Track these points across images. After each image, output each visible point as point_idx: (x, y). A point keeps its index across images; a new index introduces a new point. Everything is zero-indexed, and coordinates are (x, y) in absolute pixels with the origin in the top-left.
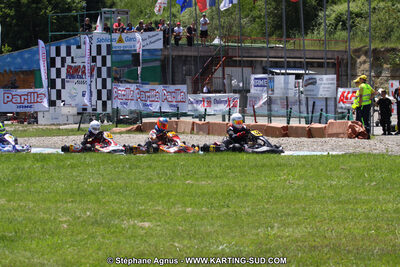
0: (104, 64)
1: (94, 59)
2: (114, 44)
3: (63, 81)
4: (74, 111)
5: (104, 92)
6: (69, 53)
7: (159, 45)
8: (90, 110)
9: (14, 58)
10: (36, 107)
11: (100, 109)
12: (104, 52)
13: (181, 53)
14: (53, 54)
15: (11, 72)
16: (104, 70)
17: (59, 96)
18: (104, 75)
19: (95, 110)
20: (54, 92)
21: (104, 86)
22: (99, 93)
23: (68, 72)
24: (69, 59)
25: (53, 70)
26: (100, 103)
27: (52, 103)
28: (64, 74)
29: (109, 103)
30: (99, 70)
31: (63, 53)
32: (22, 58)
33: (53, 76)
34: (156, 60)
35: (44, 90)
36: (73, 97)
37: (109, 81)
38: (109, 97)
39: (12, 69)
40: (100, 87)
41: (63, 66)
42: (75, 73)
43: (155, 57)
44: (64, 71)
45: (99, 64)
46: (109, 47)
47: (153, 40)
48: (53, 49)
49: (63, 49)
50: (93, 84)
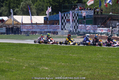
1: (74, 18)
2: (79, 13)
3: (65, 23)
4: (68, 31)
6: (67, 16)
8: (72, 31)
10: (58, 30)
11: (75, 31)
12: (76, 16)
13: (98, 16)
14: (63, 16)
15: (53, 20)
16: (76, 20)
17: (64, 27)
18: (76, 22)
19: (73, 31)
20: (63, 26)
21: (76, 25)
22: (75, 26)
23: (67, 21)
25: (63, 20)
26: (75, 29)
27: (62, 29)
28: (65, 22)
29: (77, 29)
31: (66, 16)
32: (56, 17)
33: (63, 22)
34: (91, 18)
35: (60, 25)
36: (68, 28)
38: (77, 28)
39: (53, 19)
40: (75, 25)
41: (65, 19)
44: (66, 20)
45: (75, 19)
46: (78, 14)
47: (91, 12)
48: (63, 14)
49: (66, 14)
50: (73, 24)
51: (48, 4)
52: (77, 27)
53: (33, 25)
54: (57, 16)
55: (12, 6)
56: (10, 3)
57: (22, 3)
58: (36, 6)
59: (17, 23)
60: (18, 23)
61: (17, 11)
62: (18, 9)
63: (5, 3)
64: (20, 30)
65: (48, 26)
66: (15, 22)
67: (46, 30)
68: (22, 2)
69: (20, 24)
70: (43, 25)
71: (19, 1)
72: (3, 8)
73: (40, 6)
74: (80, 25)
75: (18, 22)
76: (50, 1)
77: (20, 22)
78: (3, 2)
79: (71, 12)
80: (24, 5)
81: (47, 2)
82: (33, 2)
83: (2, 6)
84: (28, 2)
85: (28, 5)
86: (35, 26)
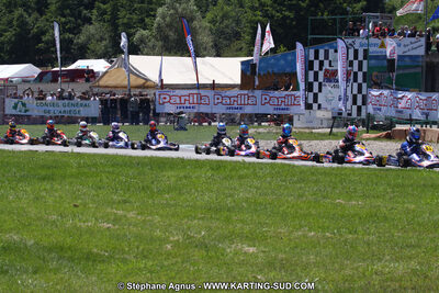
0: (360, 68)
1: (351, 64)
2: (371, 49)
3: (320, 84)
4: (329, 115)
5: (360, 97)
6: (327, 57)
7: (421, 51)
8: (345, 115)
9: (278, 60)
10: (293, 111)
11: (354, 115)
12: (361, 57)
14: (312, 57)
15: (274, 74)
16: (360, 75)
17: (315, 100)
18: (360, 79)
19: (350, 114)
20: (311, 95)
21: (360, 91)
22: (355, 97)
23: (325, 75)
24: (326, 63)
25: (311, 74)
26: (355, 107)
27: (309, 107)
28: (321, 78)
29: (364, 108)
30: (356, 74)
31: (321, 57)
32: (285, 60)
33: (311, 79)
34: (418, 66)
35: (301, 93)
36: (329, 101)
37: (364, 85)
38: (364, 103)
39: (276, 70)
40: (355, 92)
41: (321, 69)
42: (332, 76)
43: (415, 64)
44: (321, 74)
45: (356, 68)
46: (366, 51)
47: (415, 46)
48: (312, 52)
49: (322, 52)
50: (349, 89)
51: (256, 16)
52: (364, 98)
53: (203, 92)
54: (290, 58)
55: (125, 21)
56: (115, 9)
57: (160, 10)
58: (213, 21)
59: (141, 82)
60: (146, 84)
61: (142, 41)
62: (145, 33)
63: (99, 8)
64: (154, 110)
65: (258, 93)
66: (135, 81)
67: (248, 110)
68: (161, 5)
69: (155, 87)
70: (236, 92)
71: (150, 3)
72: (90, 29)
73: (226, 22)
74: (375, 93)
75: (147, 80)
76: (262, 5)
77: (154, 78)
78: (90, 7)
79: (341, 44)
80: (168, 19)
81: (253, 8)
82: (203, 7)
83: (88, 21)
84: (184, 5)
85: (182, 17)
86: (210, 93)
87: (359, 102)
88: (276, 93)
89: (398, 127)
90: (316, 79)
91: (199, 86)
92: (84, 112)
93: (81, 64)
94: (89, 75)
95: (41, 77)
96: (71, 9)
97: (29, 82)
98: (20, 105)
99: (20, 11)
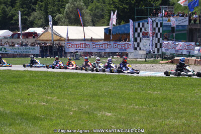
0: (159, 31)
1: (154, 29)
2: (164, 22)
3: (141, 38)
4: (144, 53)
5: (159, 45)
6: (143, 26)
7: (187, 23)
8: (152, 53)
10: (128, 51)
11: (156, 52)
12: (159, 26)
13: (196, 27)
14: (137, 26)
16: (159, 34)
17: (138, 46)
18: (159, 36)
19: (154, 52)
20: (136, 44)
21: (159, 41)
22: (156, 44)
23: (143, 34)
24: (143, 29)
25: (136, 34)
26: (156, 49)
27: (135, 49)
28: (141, 36)
29: (160, 49)
30: (157, 34)
31: (141, 26)
33: (136, 36)
35: (131, 42)
36: (144, 46)
37: (161, 39)
38: (161, 47)
39: (120, 33)
40: (157, 42)
41: (141, 32)
42: (146, 35)
43: (184, 29)
44: (141, 34)
45: (157, 31)
46: (161, 23)
47: (184, 21)
48: (137, 24)
49: (141, 24)
50: (154, 41)
51: (111, 7)
52: (161, 45)
53: (87, 43)
54: (126, 27)
55: (51, 10)
56: (47, 5)
57: (67, 5)
58: (91, 10)
59: (59, 38)
60: (61, 39)
61: (59, 19)
62: (61, 15)
63: (39, 4)
65: (112, 43)
66: (55, 38)
67: (108, 50)
68: (67, 3)
69: (65, 40)
70: (102, 42)
72: (35, 14)
73: (97, 10)
74: (166, 42)
75: (61, 37)
76: (114, 2)
77: (64, 36)
78: (35, 3)
79: (150, 20)
80: (71, 9)
81: (109, 4)
82: (87, 4)
83: (34, 10)
84: (78, 3)
85: (77, 8)
86: (90, 43)
87: (158, 47)
88: (120, 43)
89: (176, 58)
90: (139, 36)
91: (85, 40)
92: (33, 52)
93: (31, 30)
94: (35, 35)
95: (12, 36)
96: (26, 5)
97: (7, 38)
98: (3, 49)
99: (3, 6)
